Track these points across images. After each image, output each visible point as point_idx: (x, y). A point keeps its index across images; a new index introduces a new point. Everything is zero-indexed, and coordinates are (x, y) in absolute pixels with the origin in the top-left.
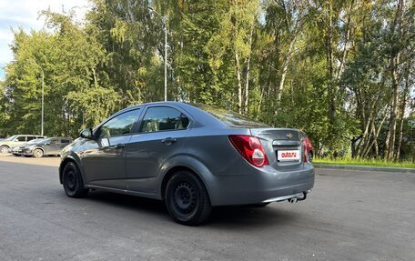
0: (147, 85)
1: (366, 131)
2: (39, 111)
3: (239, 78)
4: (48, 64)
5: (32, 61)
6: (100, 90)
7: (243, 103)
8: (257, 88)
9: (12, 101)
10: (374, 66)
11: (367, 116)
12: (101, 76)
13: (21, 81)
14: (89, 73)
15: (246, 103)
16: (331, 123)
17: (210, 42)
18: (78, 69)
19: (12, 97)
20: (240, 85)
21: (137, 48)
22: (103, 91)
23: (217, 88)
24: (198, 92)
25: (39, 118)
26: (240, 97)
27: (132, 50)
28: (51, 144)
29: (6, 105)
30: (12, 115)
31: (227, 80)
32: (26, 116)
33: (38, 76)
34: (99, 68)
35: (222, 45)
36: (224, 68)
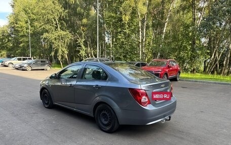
0: (87, 29)
1: (213, 57)
2: (28, 42)
3: (140, 26)
4: (32, 15)
5: (23, 13)
6: (61, 32)
7: (142, 40)
8: (151, 29)
9: (13, 36)
10: (219, 20)
11: (214, 47)
12: (62, 24)
13: (18, 25)
14: (54, 23)
15: (144, 40)
16: (192, 52)
17: (123, 5)
18: (48, 20)
19: (12, 34)
20: (140, 30)
21: (81, 8)
22: (63, 33)
23: (127, 31)
24: (117, 33)
25: (28, 46)
26: (140, 37)
27: (79, 9)
28: (36, 63)
29: (10, 38)
30: (13, 44)
31: (133, 26)
32: (21, 45)
33: (27, 22)
34: (60, 19)
35: (130, 6)
36: (131, 20)
